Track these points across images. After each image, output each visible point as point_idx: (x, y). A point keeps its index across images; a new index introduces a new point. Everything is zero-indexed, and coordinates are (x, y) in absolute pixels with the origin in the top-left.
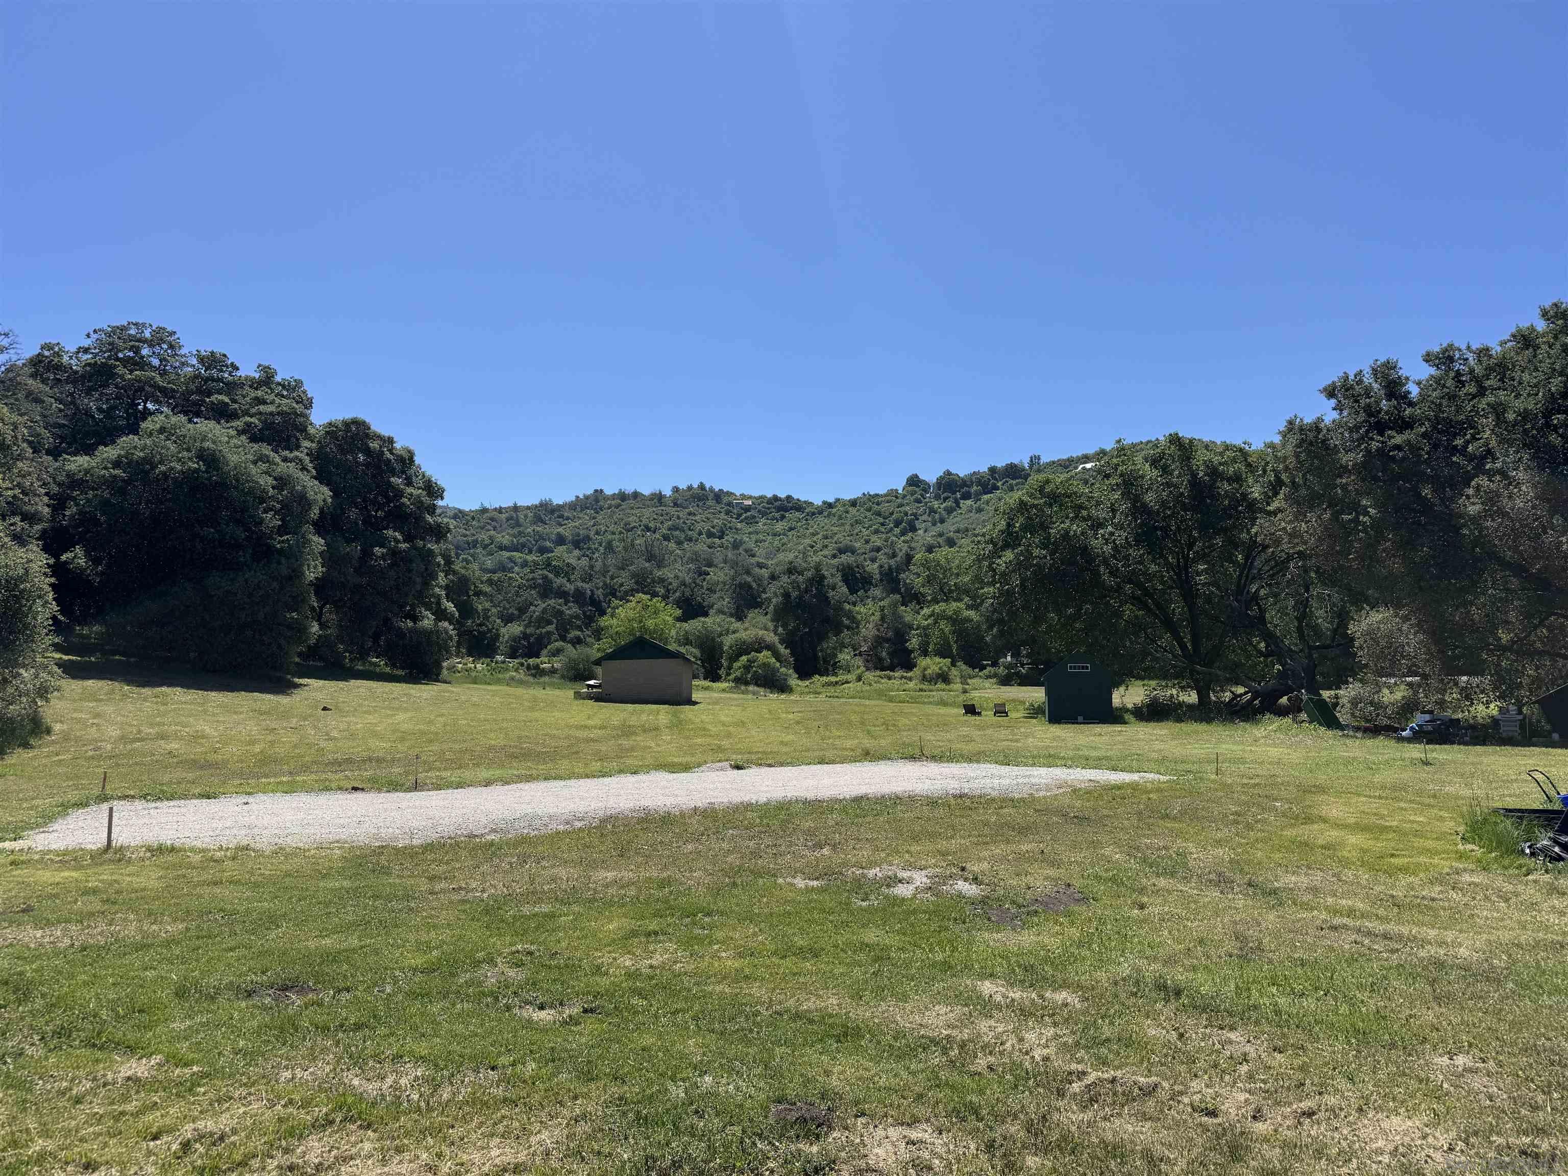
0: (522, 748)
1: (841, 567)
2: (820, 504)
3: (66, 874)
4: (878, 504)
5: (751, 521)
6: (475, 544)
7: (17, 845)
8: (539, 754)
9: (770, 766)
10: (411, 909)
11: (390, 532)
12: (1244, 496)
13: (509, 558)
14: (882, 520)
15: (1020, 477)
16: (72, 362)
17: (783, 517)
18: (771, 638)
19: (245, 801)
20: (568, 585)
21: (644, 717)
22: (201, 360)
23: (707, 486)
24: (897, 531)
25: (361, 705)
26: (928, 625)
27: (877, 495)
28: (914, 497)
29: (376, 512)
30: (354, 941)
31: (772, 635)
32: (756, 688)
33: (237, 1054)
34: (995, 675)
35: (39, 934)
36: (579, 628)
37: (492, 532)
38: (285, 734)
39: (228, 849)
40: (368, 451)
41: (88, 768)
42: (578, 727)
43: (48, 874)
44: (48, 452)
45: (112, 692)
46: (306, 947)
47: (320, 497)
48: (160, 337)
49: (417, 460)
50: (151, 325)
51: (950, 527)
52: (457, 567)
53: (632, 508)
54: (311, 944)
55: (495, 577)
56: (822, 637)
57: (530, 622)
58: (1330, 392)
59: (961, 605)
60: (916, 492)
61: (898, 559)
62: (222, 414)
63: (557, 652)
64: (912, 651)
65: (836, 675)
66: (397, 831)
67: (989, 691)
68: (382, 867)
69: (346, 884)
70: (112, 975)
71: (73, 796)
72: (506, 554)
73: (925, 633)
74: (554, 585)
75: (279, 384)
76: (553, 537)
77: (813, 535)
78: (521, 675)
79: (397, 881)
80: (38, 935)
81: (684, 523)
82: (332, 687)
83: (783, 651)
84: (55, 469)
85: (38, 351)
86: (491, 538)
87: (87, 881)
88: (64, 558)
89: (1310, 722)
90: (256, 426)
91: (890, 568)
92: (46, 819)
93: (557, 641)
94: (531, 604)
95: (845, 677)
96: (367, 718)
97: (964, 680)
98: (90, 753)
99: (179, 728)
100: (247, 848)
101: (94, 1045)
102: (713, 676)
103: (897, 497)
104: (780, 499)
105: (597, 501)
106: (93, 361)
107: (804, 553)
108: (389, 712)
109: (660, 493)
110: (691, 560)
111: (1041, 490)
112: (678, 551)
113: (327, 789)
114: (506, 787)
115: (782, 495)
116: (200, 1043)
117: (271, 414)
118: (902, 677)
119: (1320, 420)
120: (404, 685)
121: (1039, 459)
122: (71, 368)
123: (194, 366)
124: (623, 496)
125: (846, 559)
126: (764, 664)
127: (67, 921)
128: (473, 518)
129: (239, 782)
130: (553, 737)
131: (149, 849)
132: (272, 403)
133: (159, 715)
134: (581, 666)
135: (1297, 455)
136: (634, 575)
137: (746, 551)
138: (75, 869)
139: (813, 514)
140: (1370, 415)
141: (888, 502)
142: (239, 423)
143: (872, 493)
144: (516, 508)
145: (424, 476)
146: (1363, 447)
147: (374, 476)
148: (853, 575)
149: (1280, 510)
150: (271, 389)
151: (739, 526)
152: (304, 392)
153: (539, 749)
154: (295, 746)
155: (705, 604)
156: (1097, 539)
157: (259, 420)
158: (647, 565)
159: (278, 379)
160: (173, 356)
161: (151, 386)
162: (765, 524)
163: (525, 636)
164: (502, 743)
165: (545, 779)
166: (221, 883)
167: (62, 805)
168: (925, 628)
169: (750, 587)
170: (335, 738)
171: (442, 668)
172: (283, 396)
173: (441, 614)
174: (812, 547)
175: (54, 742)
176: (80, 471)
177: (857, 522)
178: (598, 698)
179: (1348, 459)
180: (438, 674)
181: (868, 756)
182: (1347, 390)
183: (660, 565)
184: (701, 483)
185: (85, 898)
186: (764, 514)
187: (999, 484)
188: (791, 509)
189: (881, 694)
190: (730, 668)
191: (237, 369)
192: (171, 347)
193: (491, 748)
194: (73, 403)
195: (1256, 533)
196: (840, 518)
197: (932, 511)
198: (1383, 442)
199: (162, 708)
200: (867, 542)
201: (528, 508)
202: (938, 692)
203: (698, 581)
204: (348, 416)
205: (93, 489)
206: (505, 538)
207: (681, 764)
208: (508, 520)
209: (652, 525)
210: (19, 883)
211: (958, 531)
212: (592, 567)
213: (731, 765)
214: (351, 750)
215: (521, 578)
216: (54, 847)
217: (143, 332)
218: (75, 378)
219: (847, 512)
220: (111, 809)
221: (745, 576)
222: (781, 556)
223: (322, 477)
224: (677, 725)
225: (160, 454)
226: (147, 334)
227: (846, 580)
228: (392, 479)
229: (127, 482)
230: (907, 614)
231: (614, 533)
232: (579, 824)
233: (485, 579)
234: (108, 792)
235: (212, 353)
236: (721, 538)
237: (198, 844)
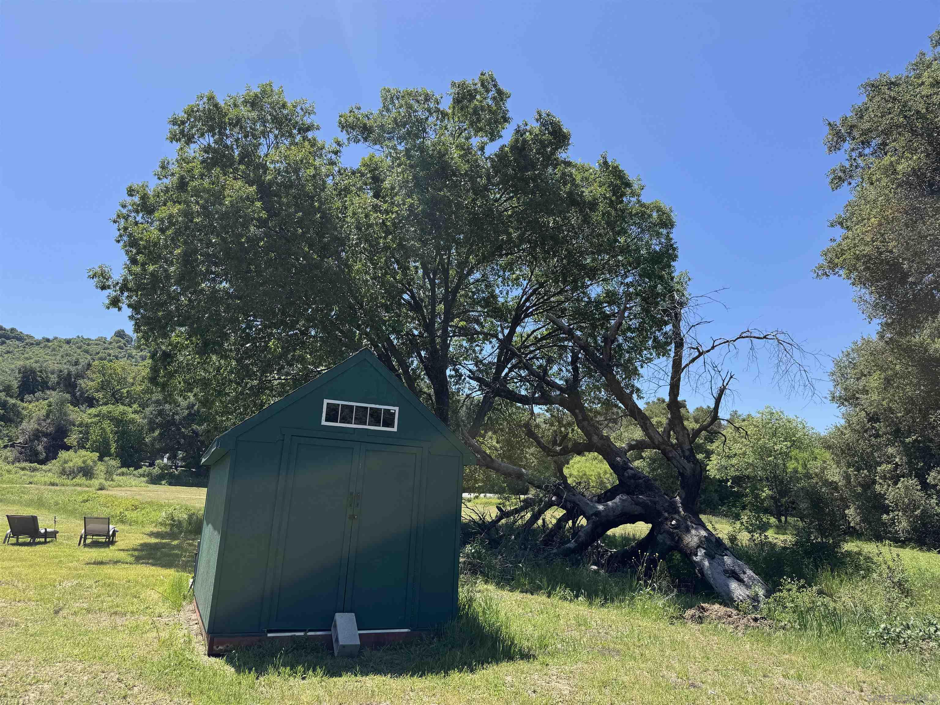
1: (23, 370)
2: (40, 338)
4: (88, 345)
26: (92, 423)
27: (89, 339)
28: (118, 345)
34: (148, 475)
59: (129, 409)
60: (120, 342)
61: (80, 367)
64: (66, 445)
77: (27, 359)
91: (69, 374)
97: (110, 476)
103: (105, 343)
104: (5, 330)
115: (8, 327)
139: (32, 344)
141: (96, 345)
143: (85, 337)
188: (13, 338)
196: (54, 350)
219: (61, 347)
230: (74, 412)
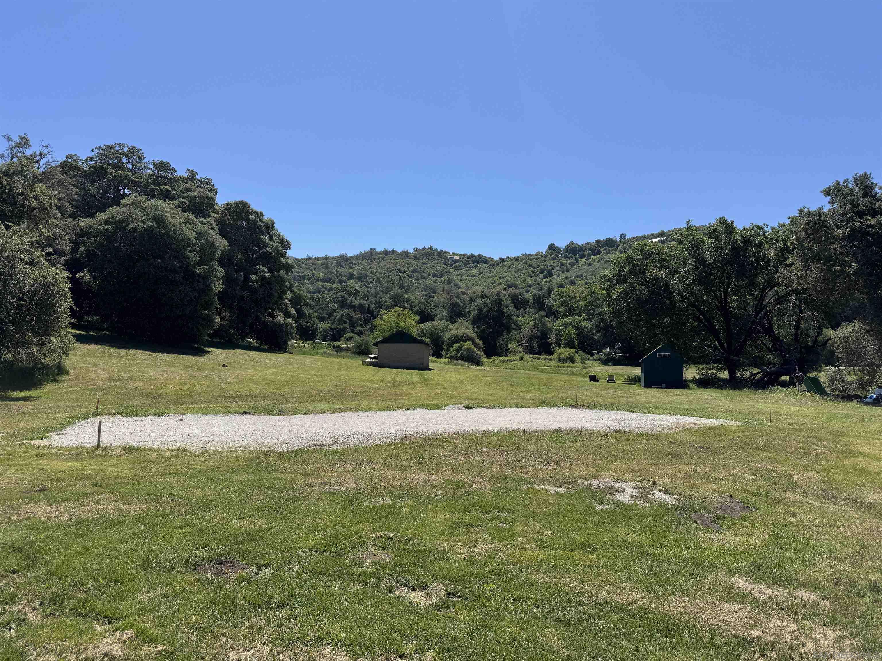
0: (337, 392)
1: (510, 295)
2: (498, 259)
3: (71, 464)
4: (531, 260)
5: (458, 268)
6: (304, 277)
7: (42, 443)
8: (348, 396)
9: (487, 407)
10: (297, 498)
11: (261, 267)
12: (764, 257)
13: (322, 286)
14: (532, 269)
15: (614, 246)
16: (84, 165)
17: (476, 267)
18: (472, 334)
19: (181, 418)
20: (356, 301)
21: (404, 376)
22: (155, 165)
23: (434, 248)
24: (542, 275)
25: (244, 364)
26: (562, 329)
27: (530, 255)
28: (552, 256)
29: (253, 255)
30: (264, 524)
31: (472, 332)
32: (463, 363)
33: (191, 629)
34: (600, 359)
35: (49, 508)
36: (361, 326)
37: (314, 271)
38: (202, 379)
39: (172, 450)
40: (248, 220)
41: (90, 395)
42: (368, 381)
43: (59, 464)
44: (70, 216)
45: (104, 352)
46: (231, 527)
47: (222, 245)
48: (133, 152)
49: (276, 226)
50: (127, 145)
51: (572, 274)
52: (295, 289)
53: (391, 259)
54: (235, 524)
55: (316, 296)
56: (500, 334)
57: (334, 322)
58: (827, 192)
59: (581, 318)
60: (553, 254)
61: (544, 291)
62: (166, 196)
63: (350, 339)
64: (551, 344)
65: (506, 355)
66: (277, 441)
67: (598, 368)
68: (272, 466)
69: (251, 477)
70: (97, 547)
71: (79, 412)
72: (320, 283)
73: (559, 334)
74: (348, 301)
75: (198, 180)
76: (347, 275)
77: (493, 277)
78: (330, 351)
79: (283, 476)
80: (48, 511)
81: (420, 268)
82: (227, 354)
83: (478, 341)
84: (73, 225)
85: (65, 159)
86: (313, 274)
87: (84, 470)
88: (78, 276)
89: (809, 391)
90: (186, 204)
91: (539, 296)
92: (62, 426)
93: (349, 332)
94: (335, 311)
95: (513, 358)
96: (248, 372)
97: (583, 360)
98: (91, 387)
99: (141, 374)
100: (184, 450)
101: (80, 614)
102: (438, 354)
103: (542, 256)
104: (475, 256)
105: (372, 255)
106: (95, 165)
107: (488, 287)
108: (260, 369)
109: (407, 251)
110: (425, 289)
111: (641, 250)
112: (416, 284)
113: (229, 413)
114: (334, 415)
115: (476, 254)
116: (162, 617)
117: (195, 197)
118: (545, 359)
119: (821, 209)
120: (268, 354)
121: (625, 236)
122: (83, 169)
123: (151, 169)
124: (386, 253)
125: (511, 290)
126: (467, 348)
127: (69, 500)
128: (303, 263)
129: (176, 406)
130: (355, 386)
131: (123, 448)
132: (195, 190)
133: (129, 366)
134: (363, 347)
135: (806, 230)
136: (392, 297)
137: (455, 285)
138: (77, 460)
139: (494, 265)
140: (854, 206)
141: (537, 259)
142: (177, 202)
143: (528, 254)
144: (326, 258)
145: (279, 235)
146: (849, 225)
147: (251, 235)
148: (518, 300)
149: (792, 264)
150: (194, 183)
151: (451, 270)
152: (213, 186)
153: (348, 393)
154: (208, 387)
155: (433, 314)
156: (674, 280)
157: (188, 201)
158: (400, 291)
159: (198, 177)
160: (140, 163)
161: (128, 180)
162: (466, 270)
163: (332, 329)
164: (326, 389)
165: (355, 411)
166: (170, 474)
167: (73, 417)
168: (560, 331)
169: (459, 305)
170: (230, 383)
171: (288, 345)
172: (201, 187)
173: (287, 315)
174: (493, 283)
175: (70, 380)
176: (87, 227)
177: (518, 270)
178: (375, 365)
179: (839, 233)
180: (286, 348)
181: (544, 403)
182: (839, 191)
183: (407, 291)
184: (430, 246)
185: (82, 482)
186: (465, 264)
187: (602, 250)
188: (481, 262)
189: (535, 368)
190: (448, 350)
191: (176, 171)
192: (139, 158)
193: (320, 391)
194: (84, 188)
195: (779, 277)
196: (509, 267)
197: (562, 265)
198: (861, 223)
199: (132, 362)
200: (524, 281)
201: (333, 258)
202: (569, 367)
203: (428, 301)
204: (238, 199)
205: (94, 237)
206: (320, 274)
207: (434, 405)
208: (322, 264)
209: (402, 269)
210: (40, 469)
211: (577, 276)
212: (368, 292)
213: (464, 407)
214: (240, 390)
215: (329, 296)
216: (65, 444)
217: (123, 149)
218: (85, 175)
219: (513, 264)
220: (100, 423)
221: (455, 299)
222: (475, 289)
223: (223, 233)
224: (424, 382)
225: (132, 217)
226: (125, 150)
227: (513, 302)
228: (262, 236)
229: (114, 233)
230: (549, 322)
231: (381, 273)
232: (388, 441)
233: (309, 297)
234: (100, 410)
235: (162, 161)
236: (441, 277)
237: (154, 446)
